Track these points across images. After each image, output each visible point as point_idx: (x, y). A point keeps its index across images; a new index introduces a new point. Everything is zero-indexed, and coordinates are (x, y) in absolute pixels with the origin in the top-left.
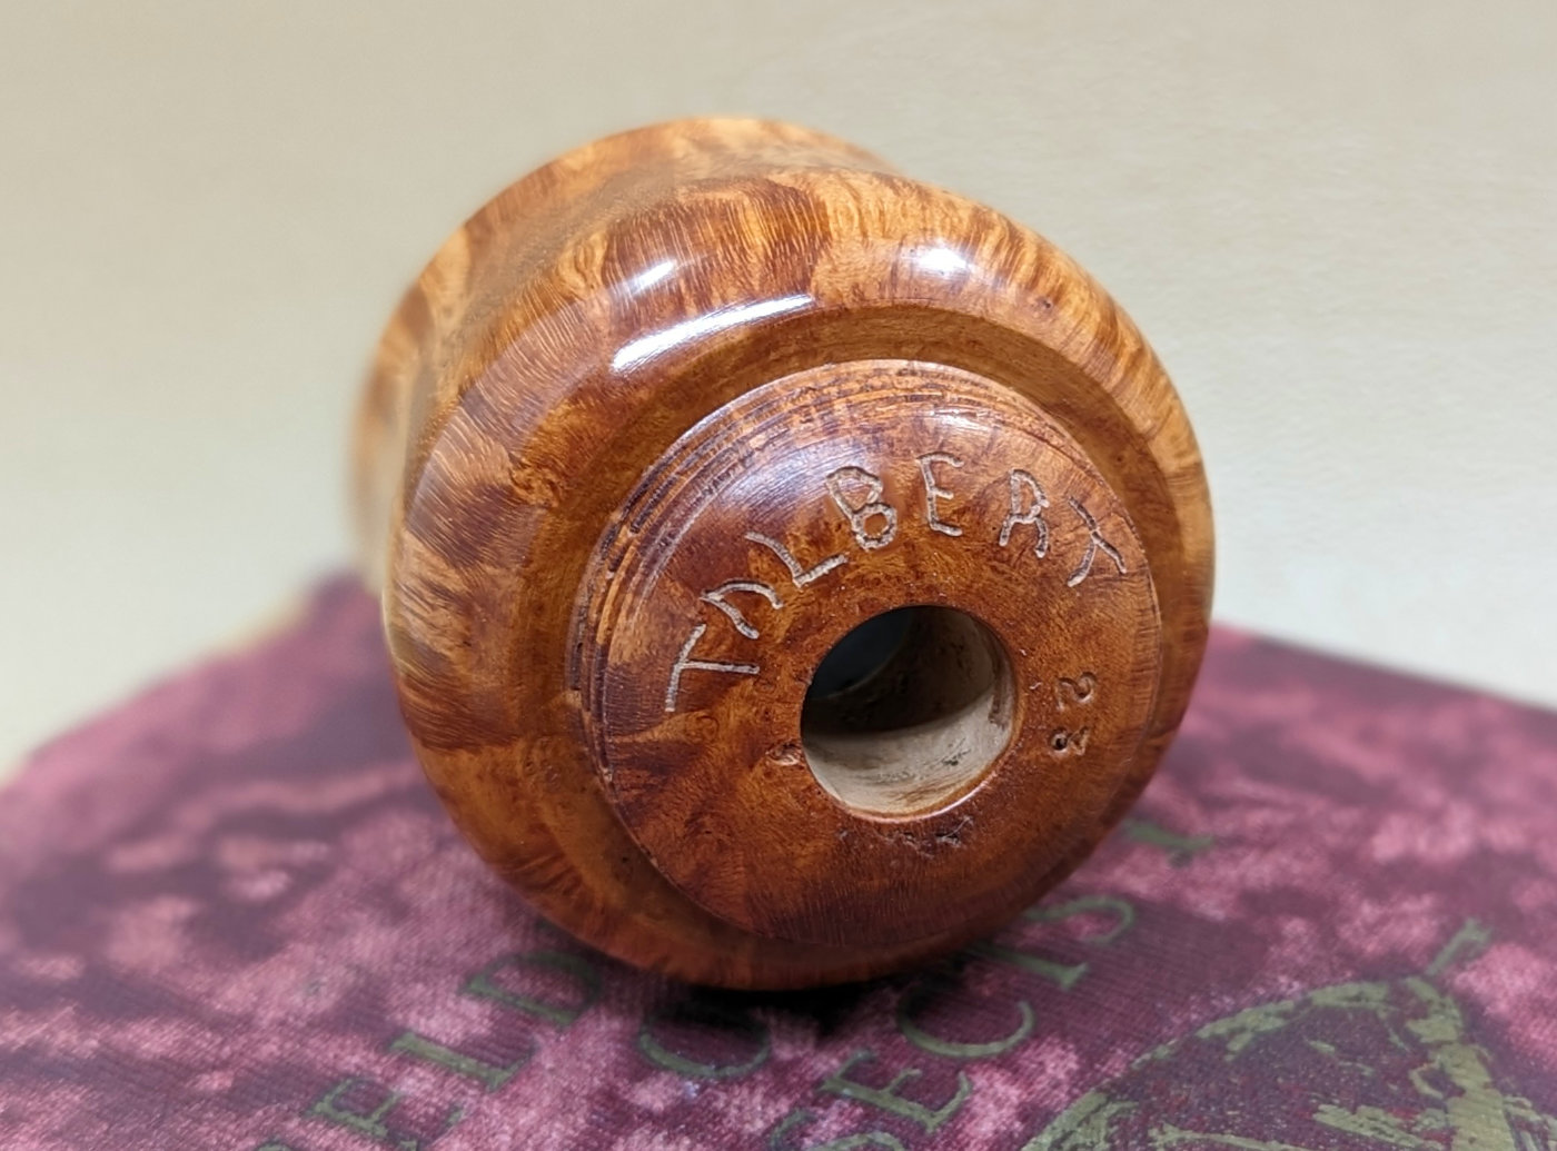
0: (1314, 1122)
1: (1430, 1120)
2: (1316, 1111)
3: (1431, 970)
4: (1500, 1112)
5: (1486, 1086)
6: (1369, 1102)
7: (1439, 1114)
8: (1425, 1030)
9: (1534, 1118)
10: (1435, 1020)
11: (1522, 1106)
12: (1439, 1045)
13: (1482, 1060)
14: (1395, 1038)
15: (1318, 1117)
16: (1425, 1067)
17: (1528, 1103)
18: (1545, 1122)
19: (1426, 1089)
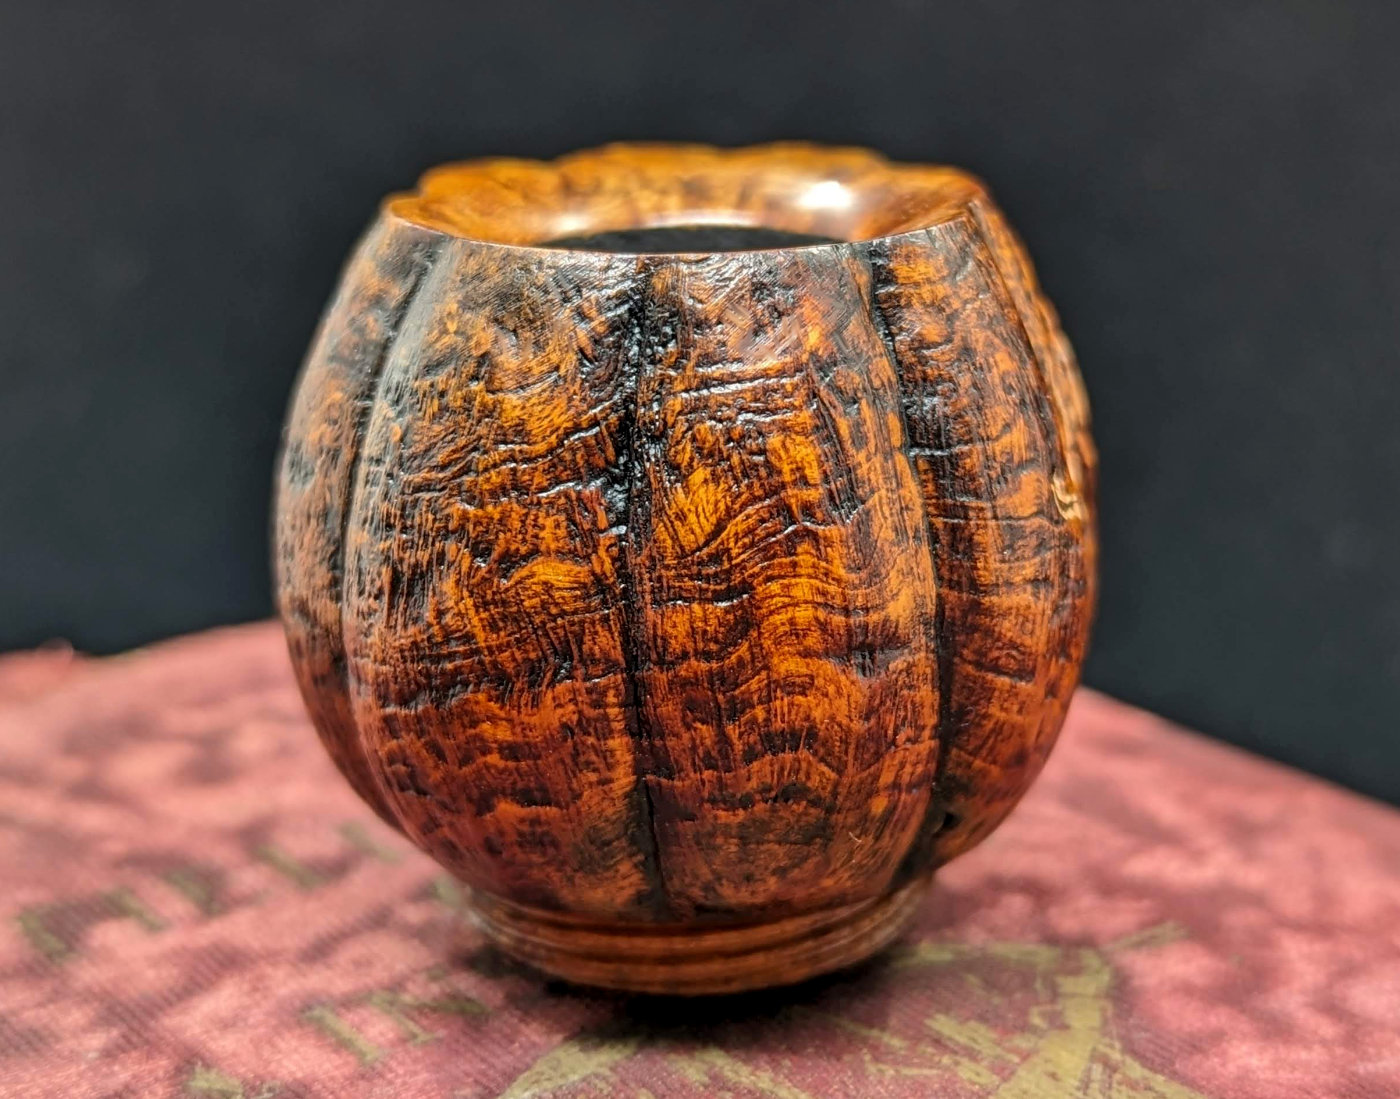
0: (921, 1023)
1: (1022, 1042)
2: (929, 1016)
3: (1108, 947)
4: (1089, 1048)
5: (1092, 1029)
6: (982, 1018)
7: (1033, 1039)
8: (1067, 984)
9: (1116, 1056)
10: (1083, 980)
11: (1112, 1047)
12: (1073, 995)
13: (1103, 1010)
14: (1038, 985)
15: (928, 1022)
16: (1048, 1008)
17: (1118, 1045)
18: (1123, 1062)
19: (1036, 1020)
